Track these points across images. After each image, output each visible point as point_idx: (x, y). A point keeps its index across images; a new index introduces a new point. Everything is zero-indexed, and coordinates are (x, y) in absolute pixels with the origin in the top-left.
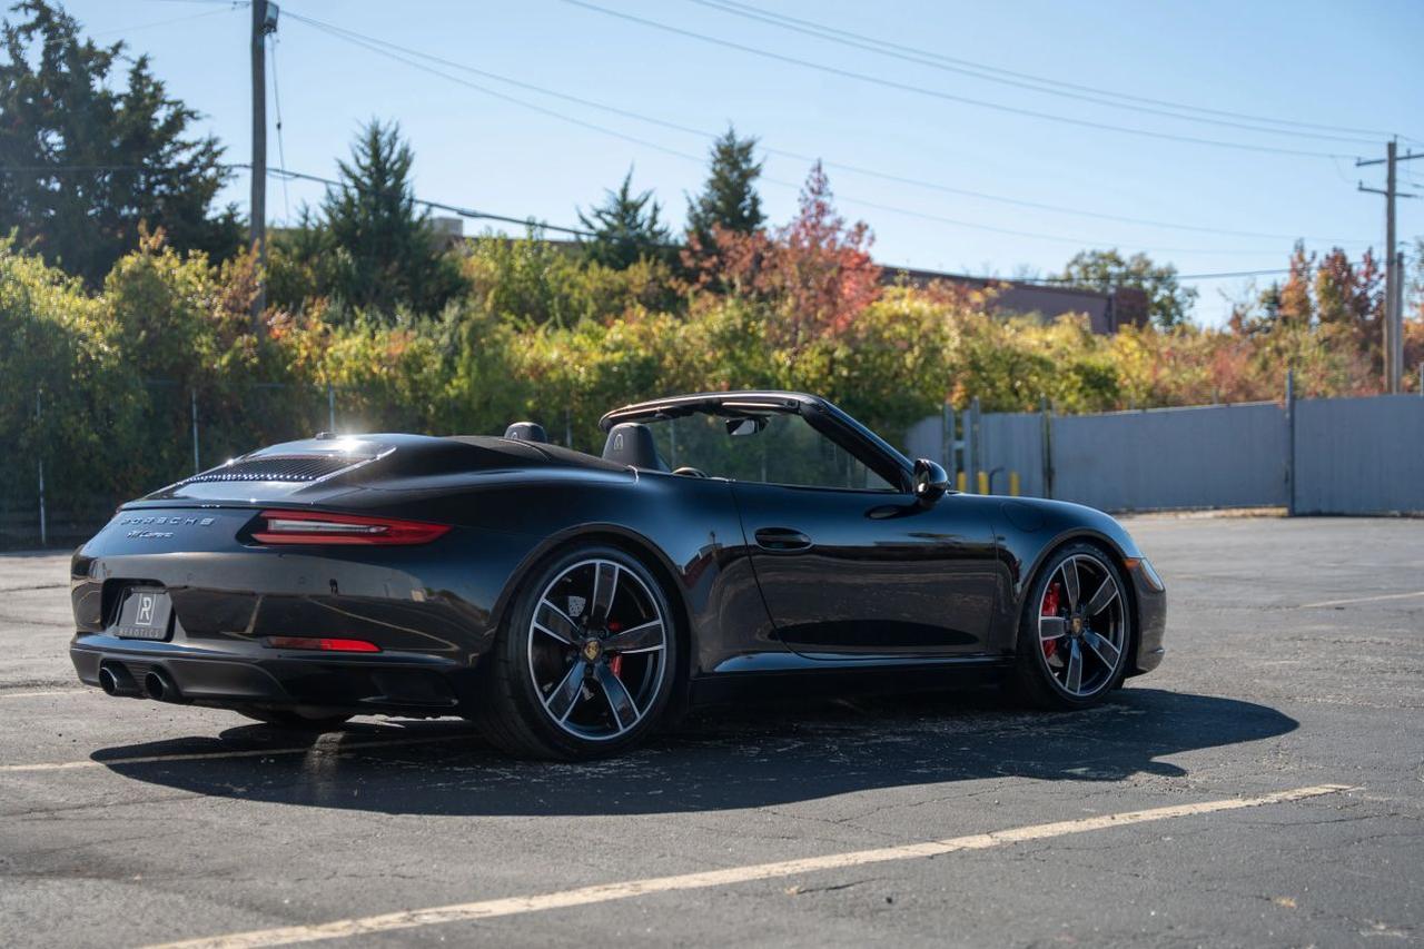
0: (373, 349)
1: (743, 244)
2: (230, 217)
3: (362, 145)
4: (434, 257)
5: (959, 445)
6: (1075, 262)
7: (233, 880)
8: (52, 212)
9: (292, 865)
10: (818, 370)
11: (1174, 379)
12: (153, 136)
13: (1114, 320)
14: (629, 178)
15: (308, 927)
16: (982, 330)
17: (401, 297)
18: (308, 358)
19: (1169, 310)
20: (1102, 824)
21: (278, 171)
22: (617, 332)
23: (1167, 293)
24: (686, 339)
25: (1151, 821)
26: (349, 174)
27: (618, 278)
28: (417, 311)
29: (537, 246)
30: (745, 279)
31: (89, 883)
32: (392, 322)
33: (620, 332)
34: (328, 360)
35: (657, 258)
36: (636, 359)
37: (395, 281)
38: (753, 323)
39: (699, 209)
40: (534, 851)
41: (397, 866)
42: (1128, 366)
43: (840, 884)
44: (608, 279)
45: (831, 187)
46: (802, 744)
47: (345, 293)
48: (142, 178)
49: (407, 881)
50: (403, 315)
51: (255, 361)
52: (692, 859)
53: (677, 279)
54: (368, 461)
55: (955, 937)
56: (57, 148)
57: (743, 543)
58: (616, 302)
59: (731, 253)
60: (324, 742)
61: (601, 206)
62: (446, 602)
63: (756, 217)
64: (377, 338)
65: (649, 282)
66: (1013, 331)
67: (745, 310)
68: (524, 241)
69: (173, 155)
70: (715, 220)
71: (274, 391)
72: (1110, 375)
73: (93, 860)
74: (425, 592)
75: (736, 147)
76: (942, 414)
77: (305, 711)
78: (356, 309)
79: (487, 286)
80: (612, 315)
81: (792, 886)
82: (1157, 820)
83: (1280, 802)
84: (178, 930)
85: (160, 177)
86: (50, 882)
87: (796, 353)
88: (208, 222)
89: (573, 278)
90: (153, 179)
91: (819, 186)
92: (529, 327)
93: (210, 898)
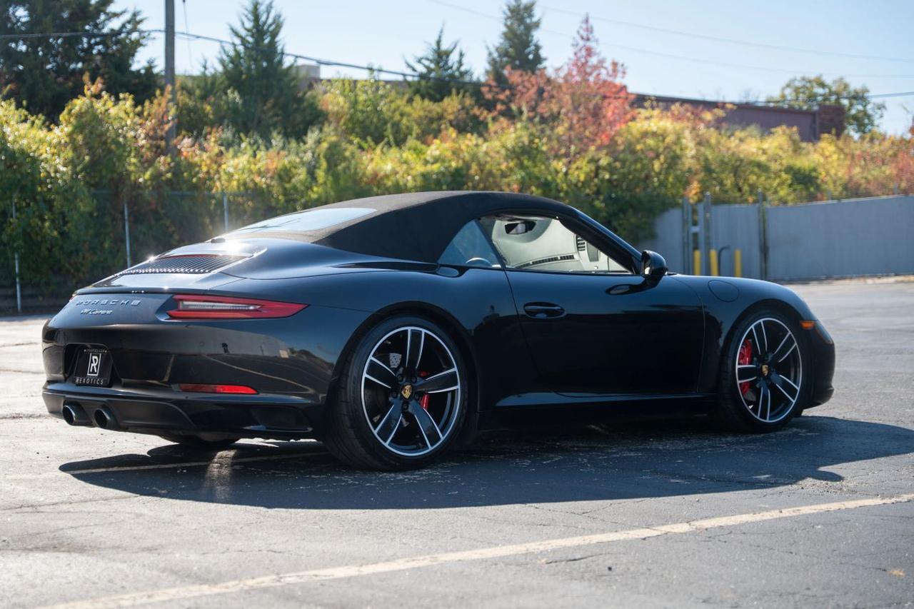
0: (255, 164)
1: (529, 81)
2: (149, 69)
3: (246, 13)
4: (300, 95)
5: (695, 229)
6: (788, 86)
7: (159, 554)
8: (21, 67)
9: (199, 544)
10: (587, 174)
11: (865, 175)
12: (91, 9)
13: (817, 131)
14: (441, 32)
15: (210, 586)
16: (713, 141)
17: (275, 125)
18: (208, 172)
19: (862, 122)
20: (772, 516)
21: (183, 33)
22: (436, 148)
23: (860, 107)
24: (486, 153)
25: (810, 514)
26: (236, 34)
27: (435, 108)
28: (287, 136)
29: (377, 84)
30: (531, 106)
31: (63, 555)
32: (268, 146)
33: (437, 149)
34: (222, 173)
35: (465, 92)
36: (450, 169)
37: (271, 114)
38: (537, 141)
39: (495, 55)
40: (365, 534)
41: (270, 545)
42: (828, 166)
43: (577, 558)
44: (427, 109)
45: (596, 34)
46: (562, 458)
47: (235, 123)
48: (85, 40)
49: (277, 555)
50: (277, 140)
51: (169, 175)
52: (475, 540)
53: (479, 108)
54: (248, 258)
55: (653, 594)
56: (24, 20)
57: (515, 313)
58: (434, 126)
59: (520, 88)
60: (221, 457)
61: (421, 54)
62: (304, 358)
63: (538, 59)
64: (258, 157)
65: (459, 110)
66: (737, 141)
67: (530, 131)
68: (366, 81)
69: (107, 22)
70: (507, 63)
71: (183, 197)
72: (814, 174)
73: (64, 539)
74: (289, 351)
75: (522, 6)
76: (681, 206)
77: (206, 436)
78: (242, 135)
79: (338, 116)
80: (431, 136)
81: (543, 558)
82: (813, 514)
83: (909, 501)
84: (123, 587)
85: (98, 39)
86: (37, 555)
87: (570, 162)
88: (133, 72)
89: (401, 108)
90: (93, 41)
91: (587, 33)
92: (370, 146)
93: (144, 566)
